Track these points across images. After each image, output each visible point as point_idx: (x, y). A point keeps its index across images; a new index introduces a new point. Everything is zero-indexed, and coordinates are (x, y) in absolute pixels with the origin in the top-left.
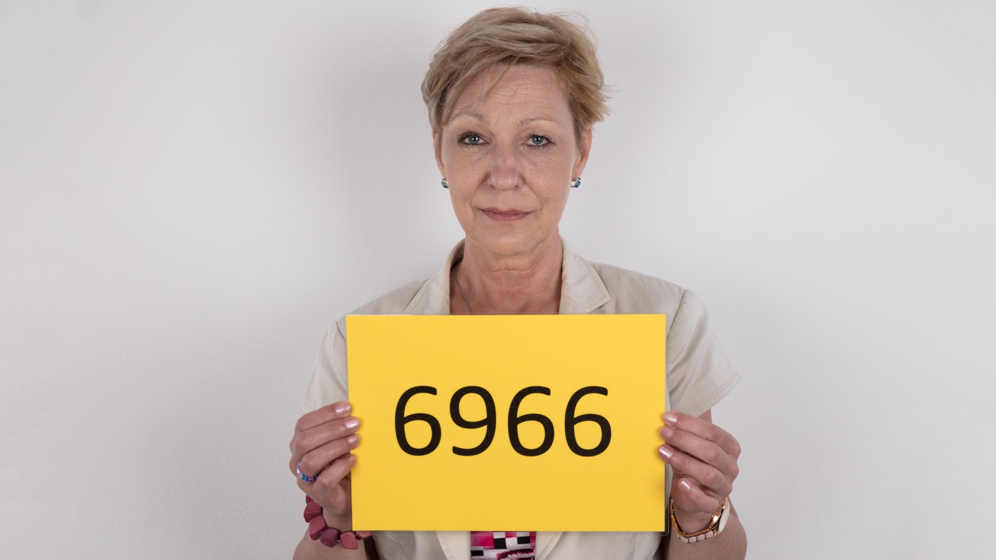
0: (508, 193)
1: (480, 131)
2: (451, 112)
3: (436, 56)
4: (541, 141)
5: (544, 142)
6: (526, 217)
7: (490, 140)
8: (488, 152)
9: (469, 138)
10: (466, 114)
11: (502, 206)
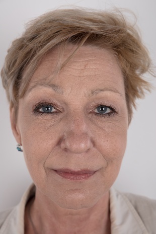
0: (80, 155)
1: (54, 101)
2: (28, 85)
3: (13, 43)
4: (106, 110)
5: (108, 111)
6: (94, 175)
7: (63, 109)
8: (61, 119)
9: (43, 108)
10: (42, 85)
11: (73, 167)
